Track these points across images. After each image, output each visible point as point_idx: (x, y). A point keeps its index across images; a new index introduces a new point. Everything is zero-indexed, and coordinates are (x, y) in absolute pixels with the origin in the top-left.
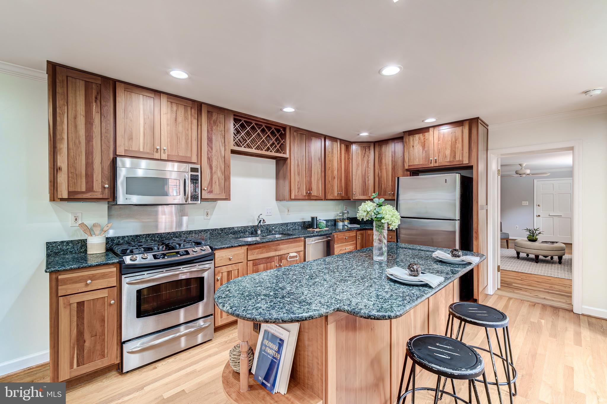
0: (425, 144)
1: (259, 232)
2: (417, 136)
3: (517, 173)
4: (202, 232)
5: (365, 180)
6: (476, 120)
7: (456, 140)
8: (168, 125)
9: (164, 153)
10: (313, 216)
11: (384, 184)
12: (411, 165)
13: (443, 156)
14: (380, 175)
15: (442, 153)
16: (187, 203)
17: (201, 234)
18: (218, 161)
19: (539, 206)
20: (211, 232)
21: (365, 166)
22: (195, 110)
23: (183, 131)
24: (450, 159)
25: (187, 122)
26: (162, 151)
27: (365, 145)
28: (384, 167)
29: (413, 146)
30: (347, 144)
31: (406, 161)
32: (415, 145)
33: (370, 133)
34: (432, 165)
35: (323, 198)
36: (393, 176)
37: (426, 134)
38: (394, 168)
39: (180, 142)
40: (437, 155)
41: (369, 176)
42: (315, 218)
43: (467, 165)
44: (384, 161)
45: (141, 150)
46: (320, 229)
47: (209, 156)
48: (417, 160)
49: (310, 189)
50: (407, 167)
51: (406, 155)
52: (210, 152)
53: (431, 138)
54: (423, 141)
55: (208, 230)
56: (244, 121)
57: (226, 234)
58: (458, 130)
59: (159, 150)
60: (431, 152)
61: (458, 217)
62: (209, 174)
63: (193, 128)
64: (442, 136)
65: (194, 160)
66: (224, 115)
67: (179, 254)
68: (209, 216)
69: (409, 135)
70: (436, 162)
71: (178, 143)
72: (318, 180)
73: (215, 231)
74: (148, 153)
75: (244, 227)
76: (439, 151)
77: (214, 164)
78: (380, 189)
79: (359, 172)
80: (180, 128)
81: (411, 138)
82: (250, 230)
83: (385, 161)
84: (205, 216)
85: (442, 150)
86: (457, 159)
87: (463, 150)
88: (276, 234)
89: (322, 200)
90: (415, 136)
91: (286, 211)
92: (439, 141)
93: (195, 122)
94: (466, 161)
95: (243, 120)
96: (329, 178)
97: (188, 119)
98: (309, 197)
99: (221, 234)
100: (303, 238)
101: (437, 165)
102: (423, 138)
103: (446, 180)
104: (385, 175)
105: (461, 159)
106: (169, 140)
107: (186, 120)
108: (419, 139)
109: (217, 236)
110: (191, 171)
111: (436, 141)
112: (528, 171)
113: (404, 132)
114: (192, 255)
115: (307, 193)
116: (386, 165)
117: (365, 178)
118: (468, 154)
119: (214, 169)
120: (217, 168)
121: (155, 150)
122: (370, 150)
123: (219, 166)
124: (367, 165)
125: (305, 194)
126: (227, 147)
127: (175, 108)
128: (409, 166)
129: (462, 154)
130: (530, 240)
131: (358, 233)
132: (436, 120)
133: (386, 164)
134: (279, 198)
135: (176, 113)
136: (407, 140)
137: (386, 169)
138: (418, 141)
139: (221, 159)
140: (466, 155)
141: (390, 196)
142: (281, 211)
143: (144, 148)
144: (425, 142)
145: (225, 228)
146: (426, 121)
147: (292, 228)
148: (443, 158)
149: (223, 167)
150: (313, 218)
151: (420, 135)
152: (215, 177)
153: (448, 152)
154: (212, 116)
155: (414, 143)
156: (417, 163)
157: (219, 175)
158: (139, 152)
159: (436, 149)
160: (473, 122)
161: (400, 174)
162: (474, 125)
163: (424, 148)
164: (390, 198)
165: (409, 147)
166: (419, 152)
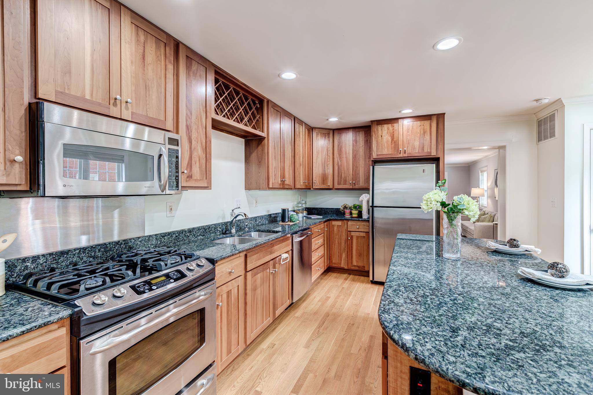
0: (394, 134)
1: (233, 231)
2: (386, 126)
4: (165, 236)
5: (325, 168)
6: (442, 116)
7: (424, 133)
8: (132, 62)
9: (127, 108)
10: (284, 207)
11: (345, 173)
12: (380, 155)
13: (412, 148)
14: (339, 164)
15: (411, 145)
16: (164, 193)
17: (165, 239)
18: (198, 132)
20: (177, 235)
21: (324, 153)
22: (170, 48)
23: (154, 78)
24: (419, 151)
25: (159, 65)
26: (124, 105)
27: (325, 131)
28: (344, 156)
29: (382, 136)
30: (311, 129)
31: (375, 150)
32: (384, 134)
33: (340, 118)
34: (401, 155)
35: (293, 187)
36: (354, 165)
37: (396, 125)
38: (355, 157)
39: (149, 95)
40: (406, 146)
41: (328, 165)
42: (287, 210)
43: (434, 157)
44: (344, 149)
45: (88, 97)
46: (293, 222)
47: (188, 123)
48: (386, 150)
49: (283, 176)
50: (374, 157)
51: (374, 144)
52: (189, 118)
53: (400, 129)
54: (392, 132)
55: (174, 232)
56: (223, 82)
57: (195, 236)
58: (427, 123)
59: (118, 102)
60: (400, 143)
62: (187, 151)
63: (167, 76)
64: (411, 128)
65: (170, 125)
66: (205, 68)
67: (171, 278)
68: (173, 212)
69: (377, 125)
70: (405, 153)
71: (147, 96)
72: (289, 166)
73: (182, 233)
74: (100, 104)
75: (215, 225)
76: (408, 142)
77: (194, 136)
78: (340, 178)
79: (319, 160)
80: (150, 72)
81: (379, 128)
82: (221, 228)
83: (346, 150)
84: (168, 212)
85: (411, 142)
86: (426, 150)
87: (431, 142)
88: (250, 232)
89: (291, 189)
90: (384, 126)
91: (254, 202)
92: (408, 132)
93: (170, 67)
94: (434, 154)
95: (221, 80)
96: (297, 165)
97: (161, 62)
98: (283, 187)
99: (189, 237)
100: (289, 235)
101: (406, 155)
102: (392, 128)
103: (424, 170)
104: (345, 164)
105: (429, 151)
106: (133, 88)
107: (159, 62)
108: (388, 129)
109: (185, 240)
110: (169, 144)
111: (405, 133)
113: (372, 122)
114: (190, 276)
115: (281, 181)
116: (346, 154)
117: (325, 167)
118: (435, 146)
119: (194, 143)
120: (198, 143)
121: (112, 101)
122: (329, 137)
123: (199, 139)
124: (326, 153)
125: (280, 182)
126: (208, 114)
127: (142, 38)
128: (377, 155)
129: (431, 146)
131: (325, 223)
132: (412, 111)
133: (346, 152)
134: (248, 187)
135: (144, 47)
136: (376, 130)
137: (346, 157)
138: (386, 131)
139: (202, 129)
141: (351, 185)
142: (250, 203)
143: (92, 95)
144: (394, 132)
145: (194, 229)
146: (403, 112)
147: (260, 222)
148: (412, 149)
149: (204, 141)
150: (284, 211)
151: (388, 125)
152: (195, 155)
153: (417, 144)
154: (191, 64)
155: (382, 133)
156: (385, 153)
157: (199, 152)
158: (83, 99)
159: (405, 141)
160: (440, 117)
161: (362, 163)
162: (441, 120)
163: (393, 138)
164: (351, 187)
165: (378, 136)
166: (387, 141)
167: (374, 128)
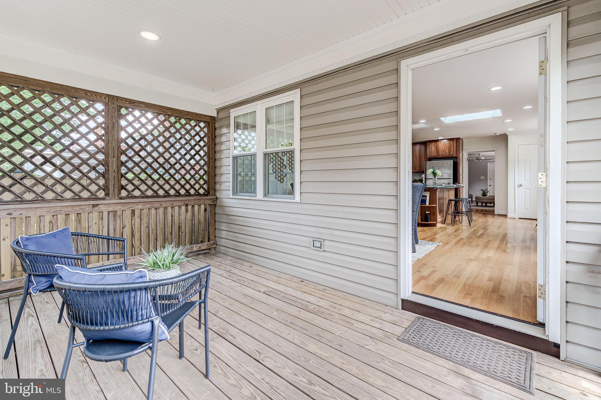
2: (433, 143)
3: (477, 159)
7: (451, 146)
12: (430, 156)
19: (490, 179)
24: (448, 153)
31: (428, 154)
32: (432, 147)
34: (440, 156)
37: (438, 143)
38: (420, 157)
40: (443, 152)
43: (455, 157)
48: (433, 153)
50: (428, 157)
51: (428, 150)
53: (440, 145)
54: (436, 146)
58: (452, 142)
60: (440, 151)
61: (452, 177)
64: (444, 144)
69: (429, 142)
70: (442, 155)
81: (430, 144)
83: (415, 153)
85: (445, 150)
86: (451, 154)
87: (453, 150)
92: (444, 146)
94: (455, 155)
102: (436, 144)
103: (447, 163)
105: (453, 154)
108: (434, 145)
111: (442, 146)
112: (483, 158)
113: (427, 141)
116: (416, 155)
129: (453, 152)
130: (483, 196)
132: (442, 138)
140: (455, 152)
146: (439, 138)
148: (445, 153)
153: (447, 151)
156: (433, 155)
159: (442, 149)
160: (458, 139)
161: (423, 159)
162: (458, 140)
163: (436, 149)
164: (418, 171)
165: (430, 148)
166: (434, 150)
167: (428, 144)
